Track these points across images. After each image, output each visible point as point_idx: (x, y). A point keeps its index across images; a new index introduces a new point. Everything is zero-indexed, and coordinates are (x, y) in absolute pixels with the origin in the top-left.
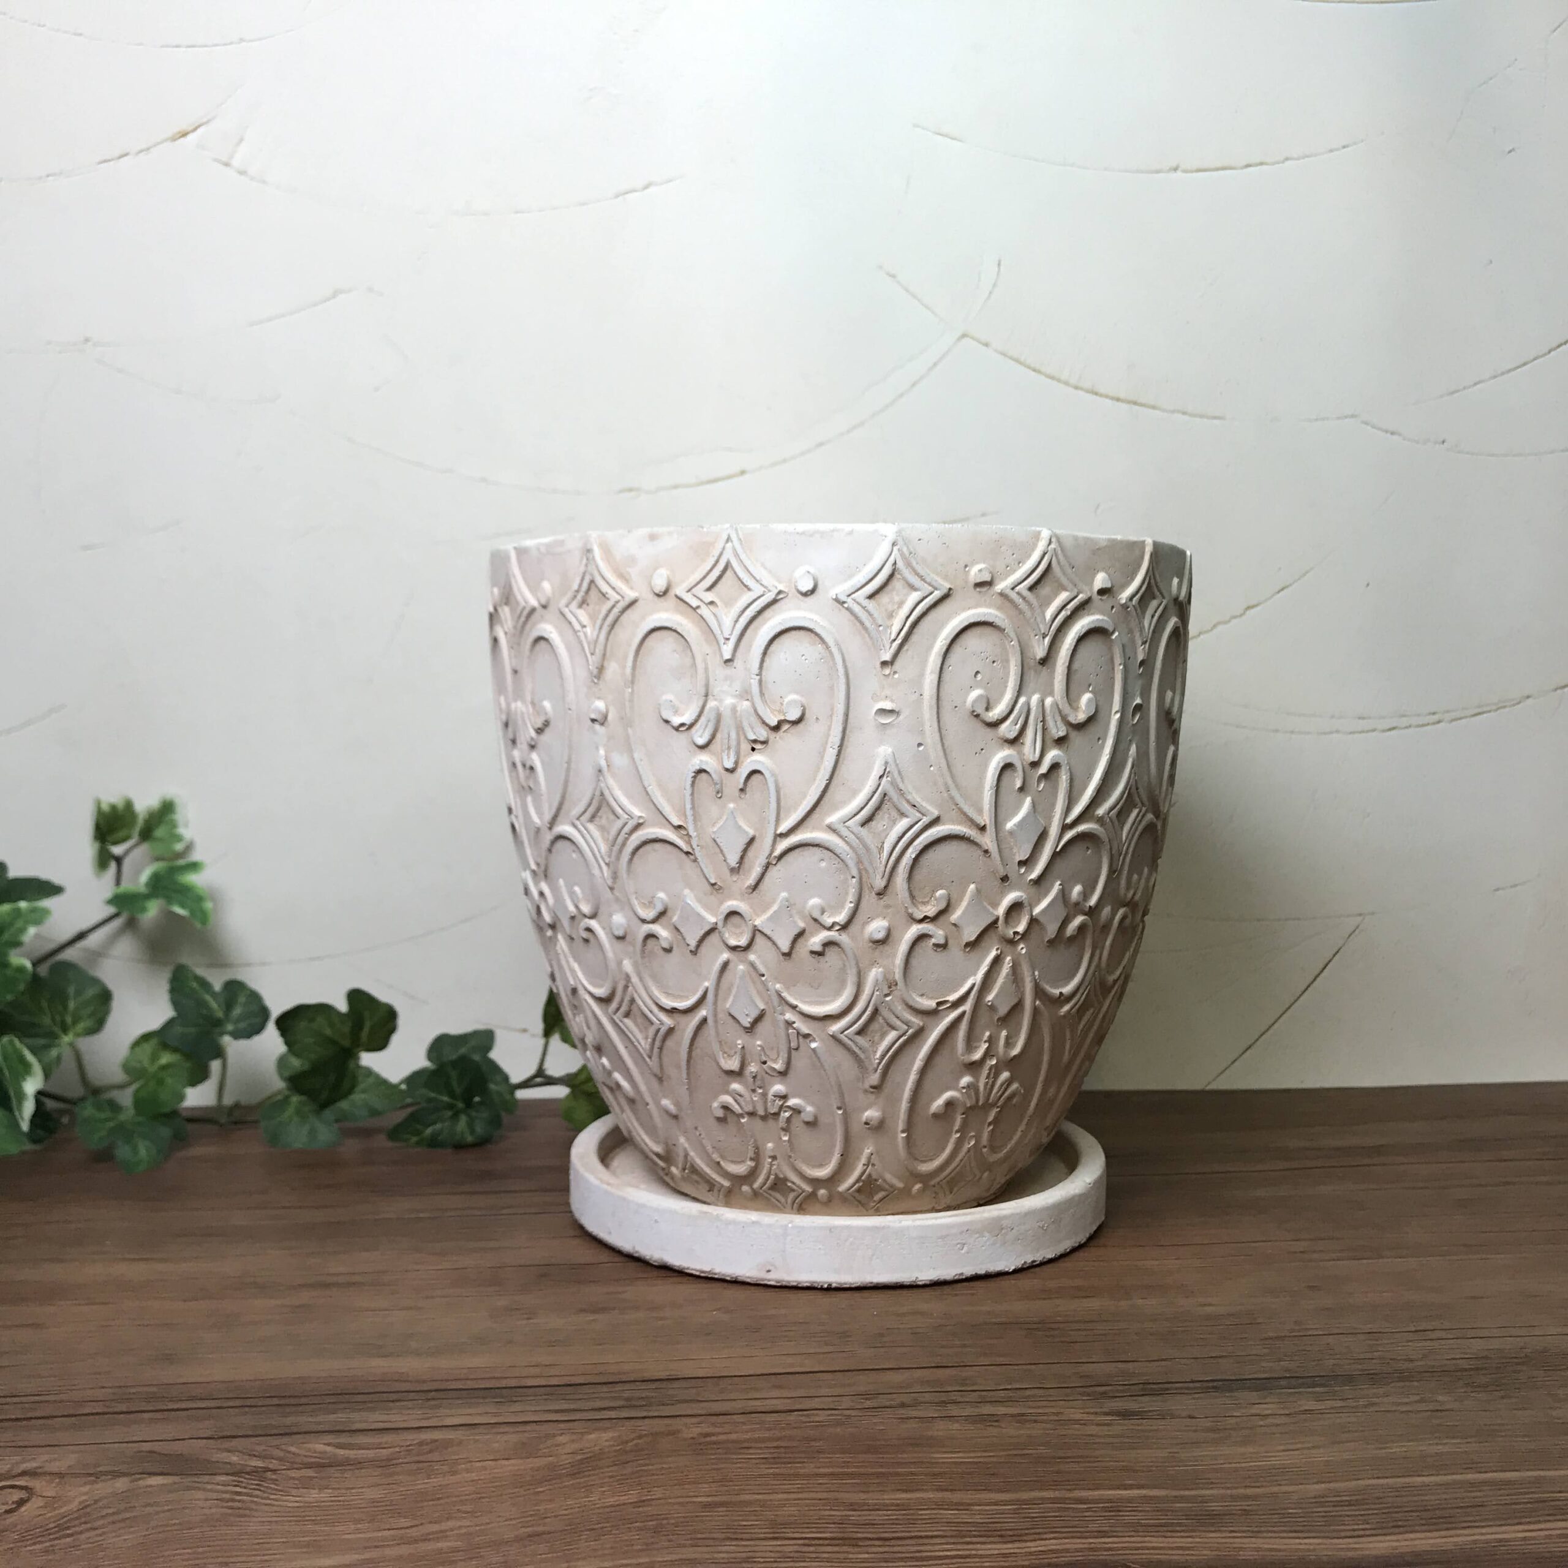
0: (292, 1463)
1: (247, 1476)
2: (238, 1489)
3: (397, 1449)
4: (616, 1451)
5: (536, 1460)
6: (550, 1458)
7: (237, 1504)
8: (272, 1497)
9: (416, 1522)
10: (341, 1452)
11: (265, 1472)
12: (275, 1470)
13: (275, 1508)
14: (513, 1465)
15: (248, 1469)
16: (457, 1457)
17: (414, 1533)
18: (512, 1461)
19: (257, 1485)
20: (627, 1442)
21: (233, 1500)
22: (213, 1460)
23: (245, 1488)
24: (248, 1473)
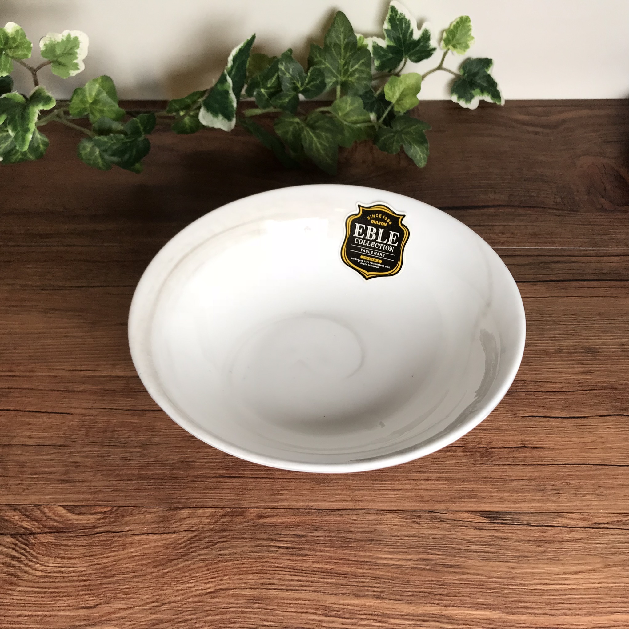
0: (45, 526)
1: (20, 539)
2: (14, 553)
3: (98, 516)
4: (211, 530)
5: (168, 536)
6: (175, 535)
7: (11, 570)
8: (30, 563)
9: (98, 601)
10: (70, 516)
11: (30, 534)
12: (34, 534)
13: (30, 577)
14: (156, 541)
15: (22, 531)
16: (127, 528)
17: (95, 613)
18: (155, 537)
19: (24, 549)
20: (217, 521)
21: (10, 566)
22: (6, 518)
23: (17, 551)
24: (21, 535)
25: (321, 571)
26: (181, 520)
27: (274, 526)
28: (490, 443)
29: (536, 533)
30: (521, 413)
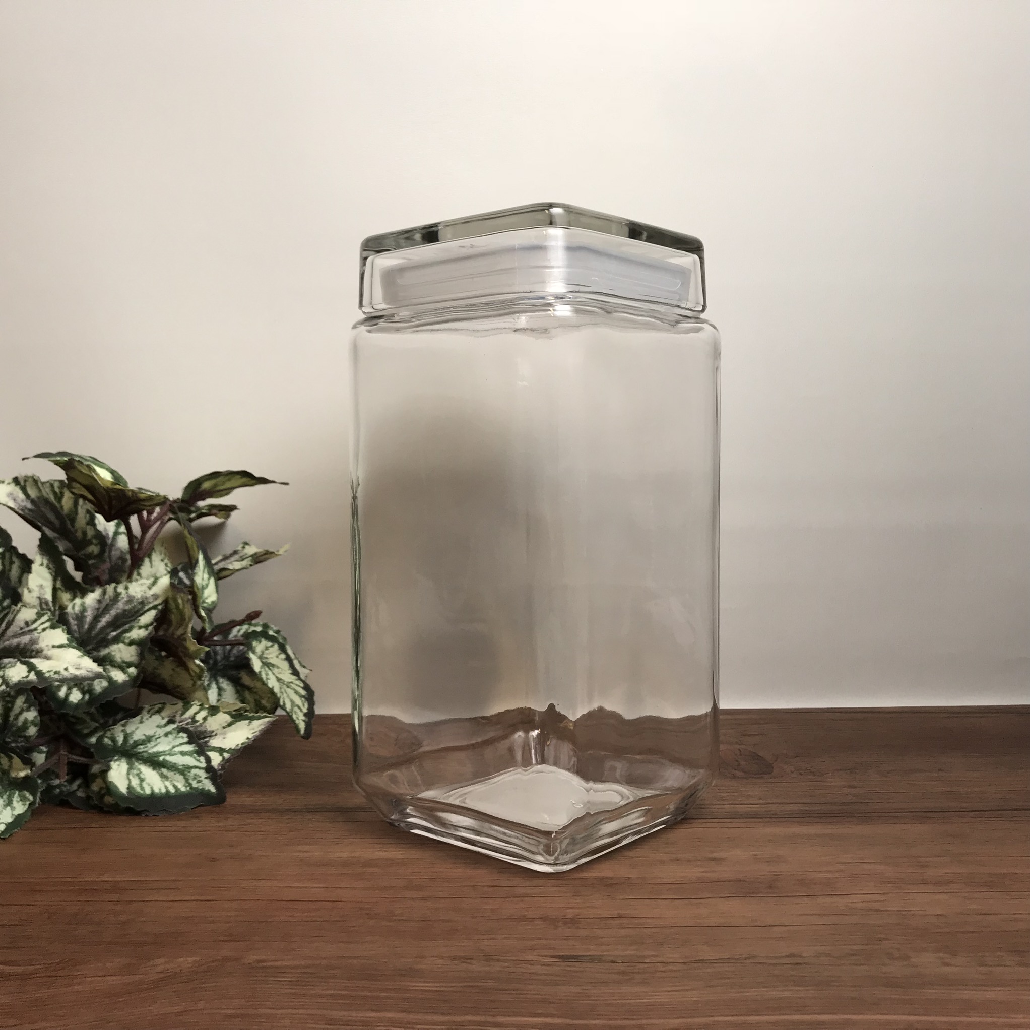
25: (331, 995)
26: (153, 966)
27: (277, 967)
28: (577, 915)
29: (621, 967)
30: (622, 897)
